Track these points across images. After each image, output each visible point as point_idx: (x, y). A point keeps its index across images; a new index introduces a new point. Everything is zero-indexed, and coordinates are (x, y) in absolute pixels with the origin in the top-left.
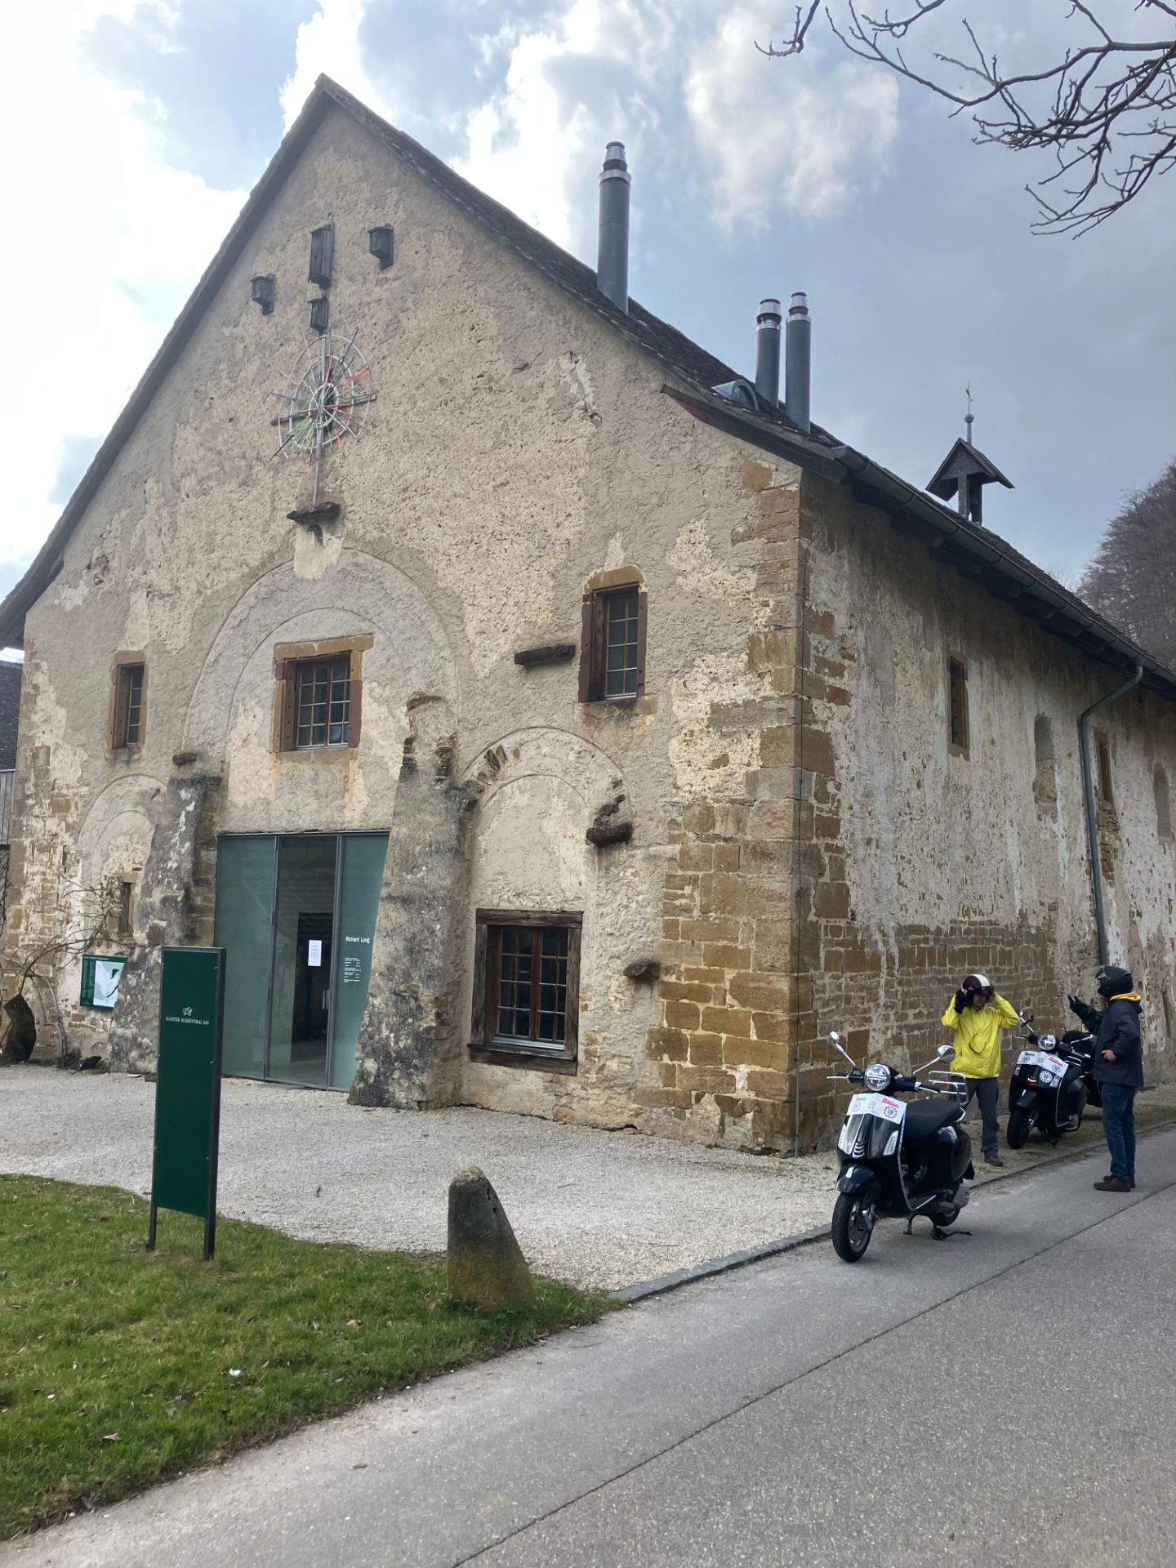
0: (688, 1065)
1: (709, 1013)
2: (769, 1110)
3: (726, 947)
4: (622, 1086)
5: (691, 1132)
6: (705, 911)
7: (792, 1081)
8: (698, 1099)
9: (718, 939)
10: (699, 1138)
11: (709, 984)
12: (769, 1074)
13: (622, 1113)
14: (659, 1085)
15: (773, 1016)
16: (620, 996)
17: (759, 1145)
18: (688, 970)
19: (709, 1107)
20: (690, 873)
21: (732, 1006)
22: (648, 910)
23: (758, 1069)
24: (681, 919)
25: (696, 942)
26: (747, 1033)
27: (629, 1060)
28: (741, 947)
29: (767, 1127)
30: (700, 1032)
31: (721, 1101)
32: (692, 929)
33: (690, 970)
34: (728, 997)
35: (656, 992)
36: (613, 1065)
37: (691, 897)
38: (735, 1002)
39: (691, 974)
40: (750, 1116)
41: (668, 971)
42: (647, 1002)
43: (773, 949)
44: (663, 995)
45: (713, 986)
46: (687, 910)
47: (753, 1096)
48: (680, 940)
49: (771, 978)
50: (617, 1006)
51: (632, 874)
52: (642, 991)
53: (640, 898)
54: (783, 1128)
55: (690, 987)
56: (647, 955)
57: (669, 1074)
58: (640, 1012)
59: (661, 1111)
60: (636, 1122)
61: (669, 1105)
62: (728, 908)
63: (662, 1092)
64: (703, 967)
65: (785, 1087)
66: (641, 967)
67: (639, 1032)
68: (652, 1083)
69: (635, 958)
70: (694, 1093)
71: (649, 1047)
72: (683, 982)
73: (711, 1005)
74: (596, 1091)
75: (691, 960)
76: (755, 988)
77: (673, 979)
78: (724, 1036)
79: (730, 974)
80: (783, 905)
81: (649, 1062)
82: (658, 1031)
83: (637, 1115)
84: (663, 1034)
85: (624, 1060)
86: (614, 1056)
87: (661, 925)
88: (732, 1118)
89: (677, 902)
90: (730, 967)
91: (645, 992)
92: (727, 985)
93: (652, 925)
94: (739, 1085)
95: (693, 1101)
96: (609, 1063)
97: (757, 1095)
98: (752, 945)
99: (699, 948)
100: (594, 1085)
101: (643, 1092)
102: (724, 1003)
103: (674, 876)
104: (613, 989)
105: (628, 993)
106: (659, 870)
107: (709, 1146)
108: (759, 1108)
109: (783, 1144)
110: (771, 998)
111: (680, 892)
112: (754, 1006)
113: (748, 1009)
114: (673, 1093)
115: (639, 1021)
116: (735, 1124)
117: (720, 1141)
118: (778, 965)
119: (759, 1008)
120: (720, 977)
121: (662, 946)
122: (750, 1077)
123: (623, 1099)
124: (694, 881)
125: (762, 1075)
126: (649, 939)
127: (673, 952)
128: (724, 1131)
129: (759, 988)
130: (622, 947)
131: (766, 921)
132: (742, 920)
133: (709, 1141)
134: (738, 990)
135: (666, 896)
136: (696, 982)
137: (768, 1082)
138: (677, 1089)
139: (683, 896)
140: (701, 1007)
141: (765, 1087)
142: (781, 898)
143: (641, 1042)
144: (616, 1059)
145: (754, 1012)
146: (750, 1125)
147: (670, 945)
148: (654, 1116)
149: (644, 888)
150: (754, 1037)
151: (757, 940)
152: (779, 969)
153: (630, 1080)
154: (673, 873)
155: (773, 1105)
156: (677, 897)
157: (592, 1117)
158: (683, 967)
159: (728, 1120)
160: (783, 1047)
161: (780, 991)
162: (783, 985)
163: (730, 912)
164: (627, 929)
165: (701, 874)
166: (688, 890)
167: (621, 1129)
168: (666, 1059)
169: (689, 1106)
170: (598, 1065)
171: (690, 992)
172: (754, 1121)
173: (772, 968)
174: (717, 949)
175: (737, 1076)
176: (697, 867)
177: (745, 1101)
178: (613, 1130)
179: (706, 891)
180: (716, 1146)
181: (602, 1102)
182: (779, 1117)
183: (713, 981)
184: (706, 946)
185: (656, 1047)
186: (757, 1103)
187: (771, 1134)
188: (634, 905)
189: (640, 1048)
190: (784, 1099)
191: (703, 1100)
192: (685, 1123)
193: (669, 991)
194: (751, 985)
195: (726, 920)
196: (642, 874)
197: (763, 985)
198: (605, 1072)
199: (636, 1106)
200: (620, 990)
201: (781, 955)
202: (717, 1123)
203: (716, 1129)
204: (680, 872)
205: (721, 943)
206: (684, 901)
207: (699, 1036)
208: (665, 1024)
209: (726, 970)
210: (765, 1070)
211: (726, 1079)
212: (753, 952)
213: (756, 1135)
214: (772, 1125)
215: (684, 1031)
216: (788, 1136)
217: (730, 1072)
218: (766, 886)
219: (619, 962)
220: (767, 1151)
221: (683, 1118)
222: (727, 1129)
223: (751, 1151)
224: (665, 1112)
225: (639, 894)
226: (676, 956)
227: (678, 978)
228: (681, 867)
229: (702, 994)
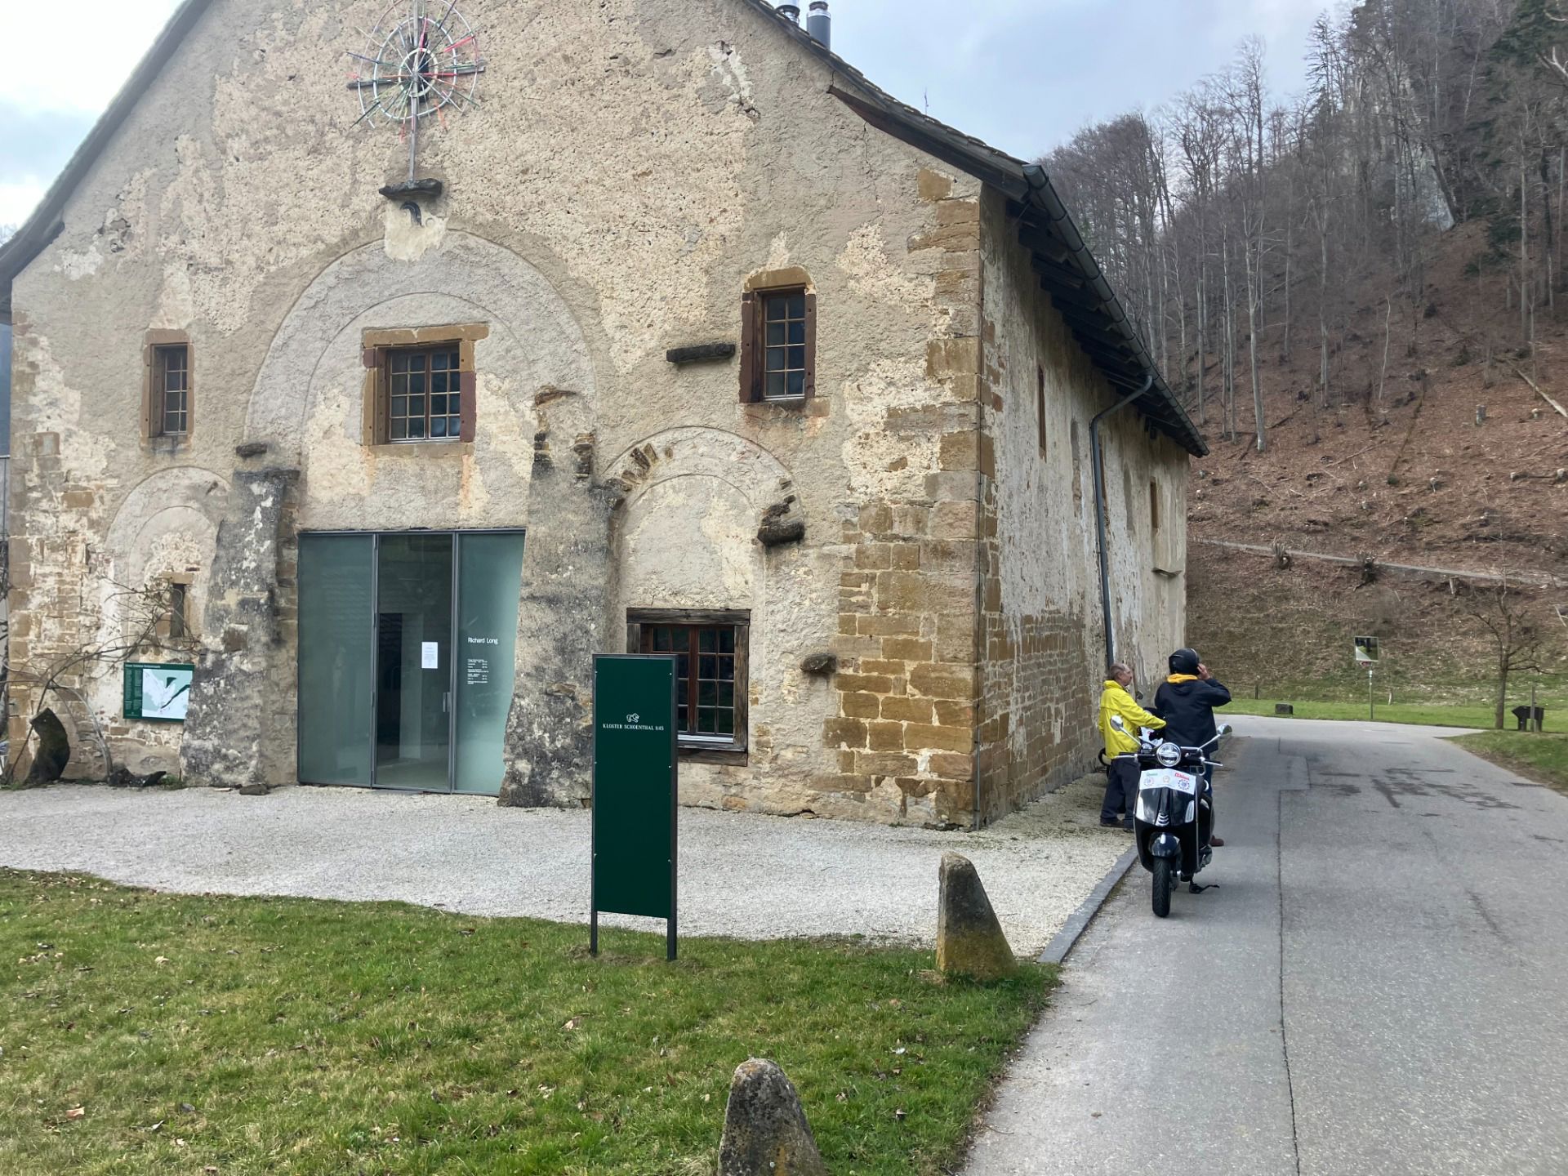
0: (867, 751)
1: (888, 702)
2: (952, 789)
3: (905, 641)
4: (796, 774)
5: (871, 814)
6: (883, 607)
7: (974, 760)
8: (878, 782)
9: (898, 633)
10: (881, 818)
11: (888, 676)
12: (952, 756)
13: (798, 799)
14: (838, 771)
15: (956, 704)
16: (793, 689)
17: (942, 821)
18: (866, 663)
19: (891, 789)
20: (866, 571)
21: (913, 695)
22: (823, 607)
23: (940, 752)
24: (858, 615)
25: (874, 637)
26: (929, 719)
27: (805, 750)
28: (922, 640)
29: (951, 805)
30: (880, 720)
31: (901, 783)
32: (870, 624)
33: (869, 663)
34: (909, 687)
35: (833, 682)
36: (788, 754)
37: (868, 594)
38: (916, 691)
39: (868, 666)
40: (933, 796)
41: (844, 664)
42: (823, 694)
43: (956, 642)
44: (840, 687)
45: (892, 677)
46: (864, 606)
47: (935, 777)
48: (857, 635)
49: (954, 669)
50: (791, 698)
51: (805, 573)
52: (818, 684)
53: (814, 595)
54: (967, 804)
55: (868, 679)
56: (822, 650)
57: (847, 761)
58: (816, 703)
59: (839, 795)
60: (813, 807)
61: (848, 790)
62: (908, 604)
63: (840, 778)
64: (882, 659)
65: (969, 767)
66: (821, 661)
67: (815, 723)
68: (830, 770)
69: (810, 653)
70: (873, 777)
71: (826, 736)
72: (861, 674)
73: (891, 694)
74: (770, 780)
75: (870, 653)
76: (937, 678)
77: (850, 671)
78: (905, 723)
79: (910, 666)
80: (966, 600)
81: (827, 751)
82: (835, 721)
83: (814, 800)
84: (841, 723)
85: (800, 749)
86: (788, 746)
87: (837, 621)
88: (914, 799)
89: (853, 599)
90: (911, 659)
91: (821, 685)
92: (908, 676)
93: (828, 621)
94: (921, 768)
95: (873, 784)
96: (783, 753)
97: (940, 776)
98: (934, 638)
99: (877, 641)
100: (767, 775)
101: (820, 779)
102: (905, 692)
103: (851, 575)
104: (786, 682)
105: (803, 686)
106: (834, 568)
107: (892, 825)
108: (942, 788)
109: (966, 820)
110: (955, 687)
111: (856, 589)
112: (936, 694)
113: (930, 697)
114: (852, 779)
115: (815, 712)
116: (917, 803)
117: (902, 820)
118: (961, 655)
119: (942, 695)
120: (900, 669)
121: (839, 641)
122: (932, 759)
123: (798, 787)
124: (871, 579)
125: (945, 758)
126: (824, 635)
127: (850, 646)
128: (906, 810)
129: (942, 678)
130: (795, 643)
131: (948, 615)
132: (923, 615)
133: (891, 820)
134: (918, 680)
135: (841, 593)
136: (875, 674)
137: (950, 763)
138: (855, 774)
139: (859, 593)
140: (881, 697)
141: (949, 768)
142: (964, 594)
143: (818, 731)
144: (790, 749)
145: (936, 700)
146: (933, 804)
147: (846, 640)
148: (832, 800)
149: (819, 585)
150: (936, 722)
151: (938, 633)
152: (962, 660)
153: (806, 768)
154: (849, 571)
155: (957, 784)
156: (853, 594)
157: (766, 805)
158: (861, 660)
159: (910, 800)
160: (967, 731)
161: (964, 680)
162: (967, 674)
163: (909, 608)
164: (801, 626)
165: (878, 572)
166: (864, 587)
167: (798, 814)
168: (844, 747)
169: (869, 789)
170: (770, 755)
171: (868, 683)
172: (937, 800)
173: (955, 659)
174: (897, 643)
175: (919, 759)
176: (874, 565)
177: (927, 782)
178: (789, 816)
179: (884, 588)
180: (899, 825)
181: (777, 790)
182: (963, 795)
183: (893, 672)
184: (885, 640)
185: (834, 736)
186: (940, 784)
187: (955, 810)
188: (807, 602)
189: (815, 738)
190: (968, 778)
191: (883, 783)
192: (865, 805)
193: (845, 683)
194: (933, 675)
195: (906, 616)
196: (816, 572)
197: (945, 675)
198: (779, 762)
199: (812, 792)
200: (794, 683)
201: (966, 648)
202: (899, 803)
203: (897, 809)
204: (856, 571)
205: (901, 637)
206: (860, 598)
207: (878, 724)
208: (843, 714)
209: (906, 662)
210: (948, 752)
211: (908, 763)
212: (934, 645)
213: (939, 813)
214: (955, 803)
215: (862, 720)
216: (971, 812)
217: (912, 756)
218: (948, 583)
219: (792, 657)
220: (950, 827)
221: (863, 801)
222: (910, 809)
223: (935, 827)
224: (844, 796)
225: (812, 591)
226: (853, 650)
227: (855, 671)
228: (858, 566)
229: (882, 685)
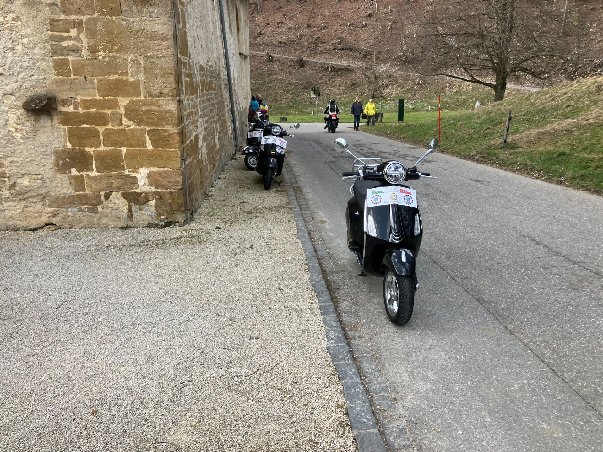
0: (95, 173)
1: (108, 133)
2: (168, 197)
3: (117, 80)
4: (35, 196)
5: (104, 221)
6: (93, 50)
7: (183, 174)
8: (107, 197)
9: (109, 74)
10: (112, 224)
11: (105, 111)
12: (165, 172)
13: (40, 216)
14: (71, 191)
15: (165, 131)
16: (20, 126)
17: (162, 221)
18: (84, 102)
19: (118, 201)
20: (73, 17)
21: (128, 126)
22: (36, 51)
23: (155, 169)
24: (70, 58)
25: (89, 78)
26: (144, 145)
27: (40, 177)
28: (131, 80)
29: (168, 208)
30: (102, 148)
31: (126, 196)
32: (83, 66)
33: (86, 101)
34: (124, 120)
35: (56, 121)
36: (25, 182)
37: (78, 39)
38: (130, 123)
39: (87, 104)
40: (152, 203)
41: (64, 103)
42: (49, 129)
43: (160, 80)
44: (63, 123)
45: (109, 112)
46: (76, 51)
47: (153, 189)
48: (72, 77)
49: (161, 102)
50: (18, 135)
51: (13, 19)
52: (42, 121)
53: (25, 41)
54: (180, 207)
55: (88, 115)
56: (41, 91)
57: (79, 182)
58: (43, 137)
59: (75, 209)
60: (54, 221)
61: (83, 205)
62: (116, 48)
63: (74, 197)
64: (98, 97)
65: (179, 179)
66: (41, 101)
67: (45, 154)
68: (64, 191)
69: (30, 94)
70: (102, 193)
71: (57, 165)
72: (81, 110)
73: (110, 126)
74: (11, 203)
75: (86, 92)
76: (147, 111)
77: (71, 109)
78: (124, 150)
79: (123, 102)
80: (166, 43)
81: (59, 176)
82: (63, 151)
83: (54, 215)
84: (69, 153)
85: (34, 177)
86: (23, 175)
87: (51, 64)
88: (137, 206)
89: (64, 44)
90: (123, 96)
91: (45, 122)
92: (122, 111)
93: (43, 65)
94: (141, 182)
95: (103, 198)
96: (19, 181)
97: (157, 188)
98: (141, 77)
99: (92, 82)
100: (8, 199)
101: (57, 198)
102: (121, 124)
103: (58, 20)
104: (11, 121)
105: (28, 124)
106: (41, 14)
107: (122, 228)
108: (160, 197)
109: (180, 217)
110: (163, 117)
111: (66, 35)
112: (148, 124)
113: (143, 127)
114: (85, 196)
115: (43, 145)
116: (140, 209)
117: (130, 223)
118: (165, 91)
119: (152, 126)
120: (115, 105)
121: (56, 82)
122: (149, 176)
123: (39, 207)
124: (78, 24)
125: (160, 174)
126: (41, 77)
127: (67, 87)
128: (132, 215)
129: (151, 111)
130: (15, 85)
131: (152, 57)
132: (130, 57)
133: (120, 225)
134: (131, 113)
135: (52, 38)
136: (94, 110)
137: (165, 178)
138: (87, 192)
139: (69, 38)
140: (101, 129)
141: (164, 182)
142: (164, 38)
143: (50, 161)
144: (26, 177)
145: (148, 129)
146: (153, 209)
147: (63, 81)
148: (70, 214)
149: (29, 31)
150: (150, 147)
151: (145, 73)
152: (167, 95)
153: (43, 191)
154: (56, 17)
155: (171, 193)
156: (63, 39)
157: (11, 223)
158: (79, 99)
159: (134, 207)
160: (176, 152)
161: (169, 111)
162: (172, 107)
163: (117, 51)
164: (17, 69)
165: (84, 18)
166: (73, 32)
167: (42, 227)
168: (74, 171)
169: (100, 202)
170: (8, 183)
171: (87, 118)
172: (156, 205)
173: (161, 94)
174: (109, 82)
175: (139, 176)
176: (80, 11)
177: (147, 193)
178: (34, 230)
179: (92, 33)
180: (128, 227)
181: (19, 211)
182: (176, 200)
183: (109, 108)
184: (99, 81)
185: (63, 164)
186: (158, 193)
187: (171, 212)
188: (20, 47)
189: (48, 166)
190: (179, 187)
191: (111, 197)
192: (99, 215)
193: (67, 119)
194: (143, 109)
195: (115, 58)
196: (24, 18)
197: (154, 108)
198: (17, 189)
199: (52, 209)
200: (19, 122)
201: (169, 85)
202: (126, 211)
203: (125, 215)
204: (62, 17)
205: (113, 78)
206: (71, 43)
207: (101, 152)
208: (69, 146)
209: (120, 99)
210: (162, 169)
211: (130, 180)
212: (143, 83)
213: (159, 215)
214: (171, 206)
215: (87, 149)
216: (183, 212)
217: (132, 175)
218: (149, 28)
219: (13, 98)
220: (168, 224)
221: (96, 212)
222: (135, 215)
223: (157, 226)
224: (80, 210)
225: (23, 37)
226: (70, 90)
227: (76, 108)
228: (64, 12)
229: (102, 120)
